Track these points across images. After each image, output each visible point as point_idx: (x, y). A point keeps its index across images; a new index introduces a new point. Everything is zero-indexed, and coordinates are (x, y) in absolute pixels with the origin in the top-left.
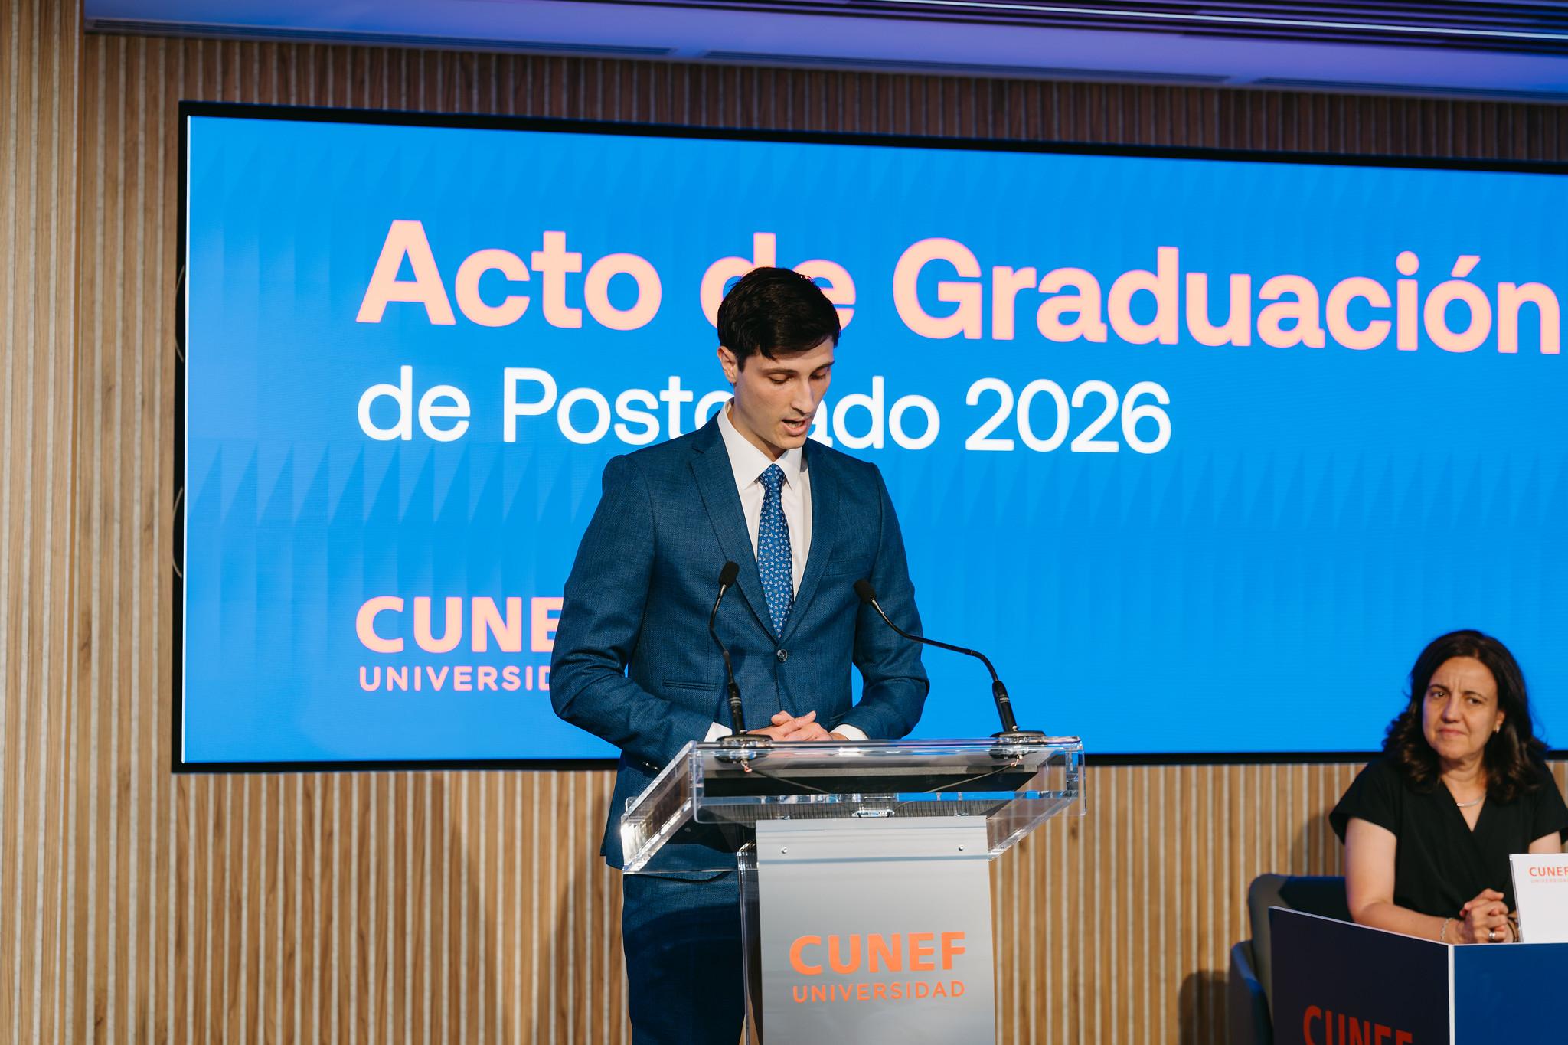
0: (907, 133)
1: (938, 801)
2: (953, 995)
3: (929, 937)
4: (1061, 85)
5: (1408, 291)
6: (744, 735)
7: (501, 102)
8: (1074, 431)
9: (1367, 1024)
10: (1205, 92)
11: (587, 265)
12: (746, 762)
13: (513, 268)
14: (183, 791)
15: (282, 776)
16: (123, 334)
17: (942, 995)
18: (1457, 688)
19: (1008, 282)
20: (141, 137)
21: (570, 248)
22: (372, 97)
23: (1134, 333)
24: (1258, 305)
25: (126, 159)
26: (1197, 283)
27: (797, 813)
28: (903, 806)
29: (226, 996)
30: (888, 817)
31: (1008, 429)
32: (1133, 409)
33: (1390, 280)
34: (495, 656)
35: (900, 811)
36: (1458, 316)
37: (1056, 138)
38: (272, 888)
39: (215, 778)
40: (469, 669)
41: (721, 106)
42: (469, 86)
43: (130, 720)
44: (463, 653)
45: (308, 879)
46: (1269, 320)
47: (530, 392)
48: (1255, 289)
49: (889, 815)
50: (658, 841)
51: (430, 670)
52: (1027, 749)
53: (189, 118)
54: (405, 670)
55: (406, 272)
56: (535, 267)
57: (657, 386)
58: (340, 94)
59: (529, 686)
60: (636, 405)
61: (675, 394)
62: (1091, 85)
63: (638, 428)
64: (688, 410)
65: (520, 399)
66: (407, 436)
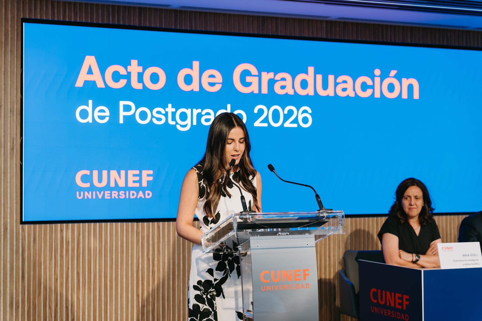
0: (237, 32)
2: (307, 288)
3: (299, 271)
4: (281, 18)
5: (377, 80)
7: (119, 20)
8: (285, 121)
9: (393, 294)
10: (321, 21)
11: (144, 70)
12: (248, 219)
13: (122, 71)
14: (24, 230)
15: (54, 225)
16: (4, 90)
17: (303, 288)
18: (412, 195)
19: (266, 77)
20: (10, 29)
21: (139, 65)
22: (80, 18)
23: (302, 92)
24: (336, 84)
25: (5, 36)
26: (319, 77)
27: (262, 234)
28: (291, 232)
29: (37, 292)
30: (287, 235)
31: (266, 120)
32: (302, 114)
33: (372, 78)
34: (117, 188)
36: (391, 88)
37: (280, 34)
38: (51, 259)
39: (33, 226)
40: (109, 192)
41: (183, 22)
42: (109, 15)
43: (7, 208)
44: (108, 187)
45: (62, 256)
46: (339, 88)
47: (127, 108)
48: (335, 79)
51: (98, 192)
53: (24, 23)
54: (90, 192)
55: (90, 72)
56: (129, 70)
57: (165, 107)
58: (70, 17)
59: (127, 197)
60: (159, 112)
61: (170, 109)
62: (290, 19)
63: (159, 119)
64: (174, 114)
65: (124, 110)
66: (91, 121)
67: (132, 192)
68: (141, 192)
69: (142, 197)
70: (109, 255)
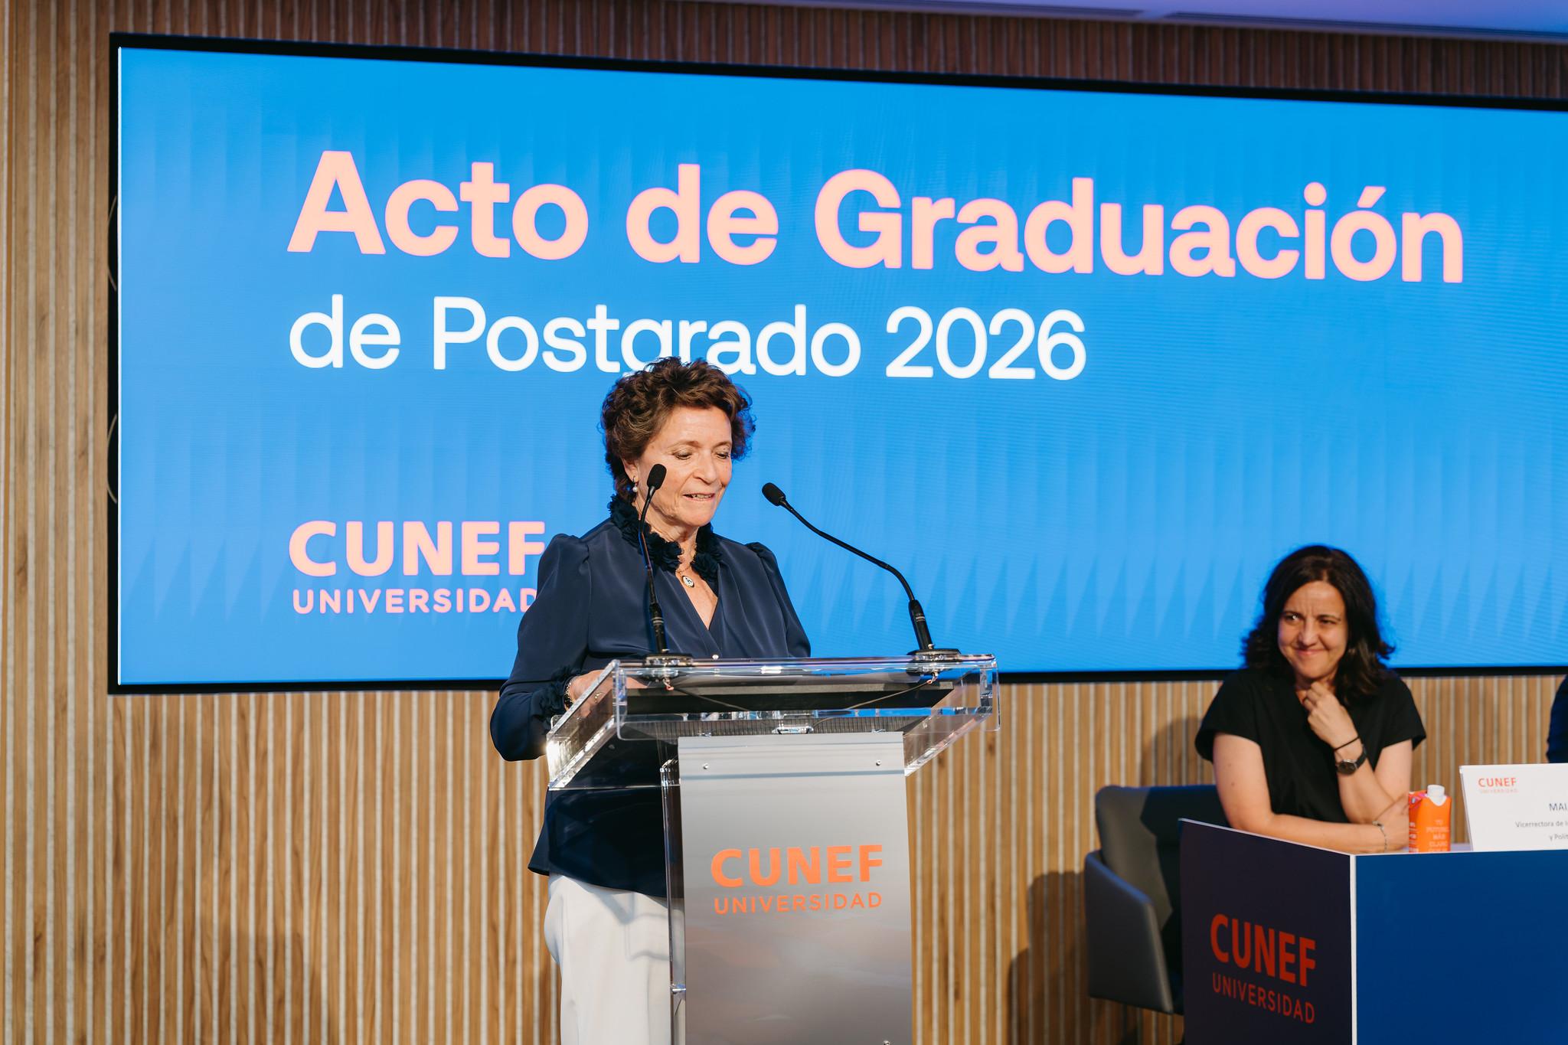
0: (829, 66)
1: (857, 718)
2: (871, 905)
3: (847, 849)
4: (979, 19)
5: (1315, 221)
6: (666, 654)
7: (429, 34)
8: (991, 359)
9: (1272, 932)
10: (1119, 27)
11: (515, 195)
12: (668, 681)
13: (442, 199)
14: (119, 711)
15: (216, 697)
16: (56, 264)
17: (859, 906)
18: (1309, 613)
19: (928, 212)
20: (73, 68)
21: (497, 179)
22: (301, 30)
23: (1050, 263)
24: (1170, 235)
25: (58, 90)
26: (1112, 213)
27: (716, 730)
28: (822, 723)
29: (163, 912)
30: (807, 733)
31: (927, 356)
32: (1049, 337)
33: (1298, 210)
34: (426, 579)
35: (818, 728)
36: (1364, 246)
37: (974, 71)
38: (208, 806)
39: (151, 699)
40: (400, 592)
41: (646, 37)
42: (397, 19)
43: (67, 643)
44: (394, 576)
45: (243, 796)
46: (1181, 248)
47: (459, 320)
48: (1168, 219)
49: (808, 731)
50: (582, 758)
51: (362, 594)
52: (942, 667)
53: (120, 50)
54: (337, 593)
55: (336, 202)
56: (464, 197)
57: (584, 314)
58: (269, 26)
59: (460, 608)
60: (564, 333)
61: (602, 322)
62: (1008, 19)
63: (566, 356)
64: (614, 338)
65: (450, 328)
66: (338, 363)
67: (474, 593)
68: (504, 593)
69: (506, 607)
70: (397, 796)
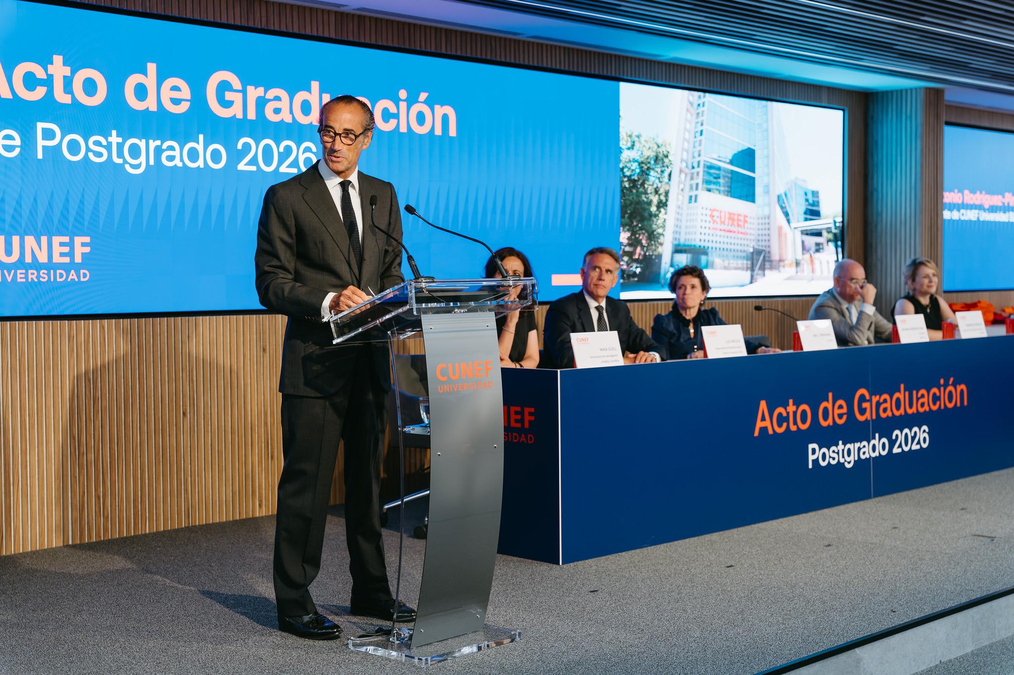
2: (490, 387)
5: (403, 106)
8: (280, 163)
11: (73, 72)
12: (425, 289)
13: (40, 73)
17: (486, 387)
18: (510, 269)
19: (254, 93)
21: (65, 64)
23: (303, 120)
31: (254, 161)
32: (303, 153)
33: (397, 101)
34: (36, 265)
36: (421, 118)
40: (24, 271)
44: (21, 263)
47: (48, 134)
51: (5, 272)
56: (49, 72)
57: (107, 135)
59: (52, 279)
60: (97, 143)
61: (114, 139)
63: (99, 155)
64: (120, 146)
65: (44, 138)
67: (58, 272)
68: (72, 272)
69: (74, 279)
